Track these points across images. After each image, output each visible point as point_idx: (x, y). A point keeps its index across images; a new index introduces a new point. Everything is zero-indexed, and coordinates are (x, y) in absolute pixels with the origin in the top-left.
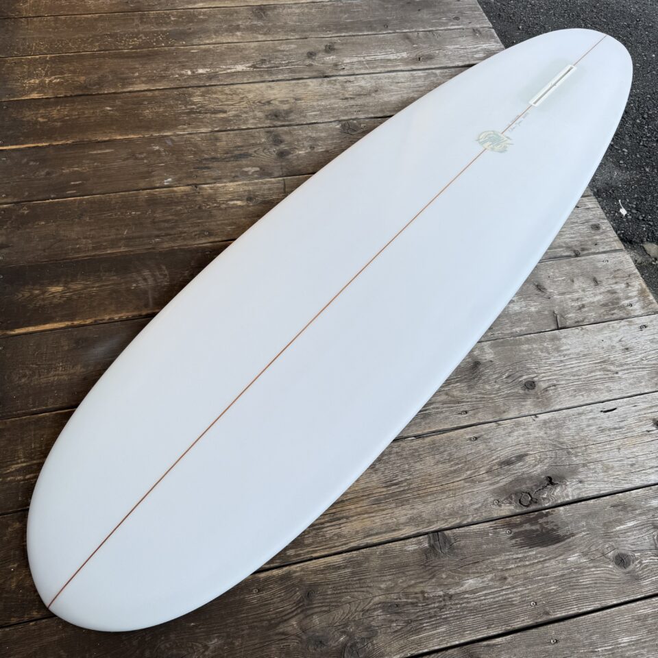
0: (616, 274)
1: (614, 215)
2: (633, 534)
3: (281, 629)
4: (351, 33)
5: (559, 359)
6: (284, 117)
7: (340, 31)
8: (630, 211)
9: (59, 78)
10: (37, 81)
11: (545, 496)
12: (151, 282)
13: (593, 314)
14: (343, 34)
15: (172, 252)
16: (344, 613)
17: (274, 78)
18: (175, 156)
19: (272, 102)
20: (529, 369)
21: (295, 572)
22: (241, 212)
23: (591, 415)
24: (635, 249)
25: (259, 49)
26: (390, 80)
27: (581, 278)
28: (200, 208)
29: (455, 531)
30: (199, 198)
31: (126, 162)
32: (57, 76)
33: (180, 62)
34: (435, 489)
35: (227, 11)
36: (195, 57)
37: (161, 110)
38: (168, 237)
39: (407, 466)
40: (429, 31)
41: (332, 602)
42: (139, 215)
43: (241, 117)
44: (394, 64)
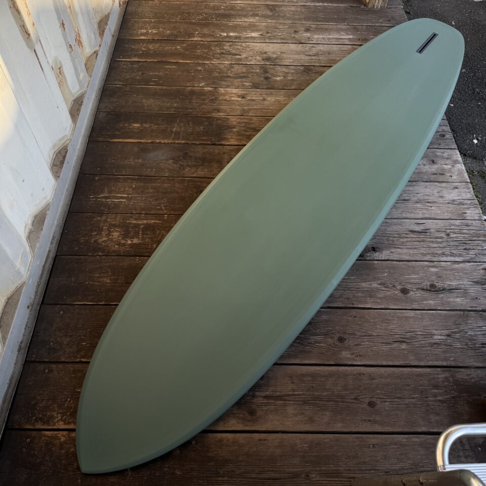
6: (272, 61)
10: (145, 31)
12: (183, 128)
14: (317, 23)
15: (196, 117)
17: (272, 41)
18: (208, 73)
19: (267, 53)
26: (338, 49)
30: (216, 94)
31: (182, 73)
32: (155, 30)
33: (221, 29)
35: (254, 6)
36: (230, 27)
38: (197, 110)
40: (370, 26)
42: (184, 98)
43: (248, 58)
44: (344, 40)
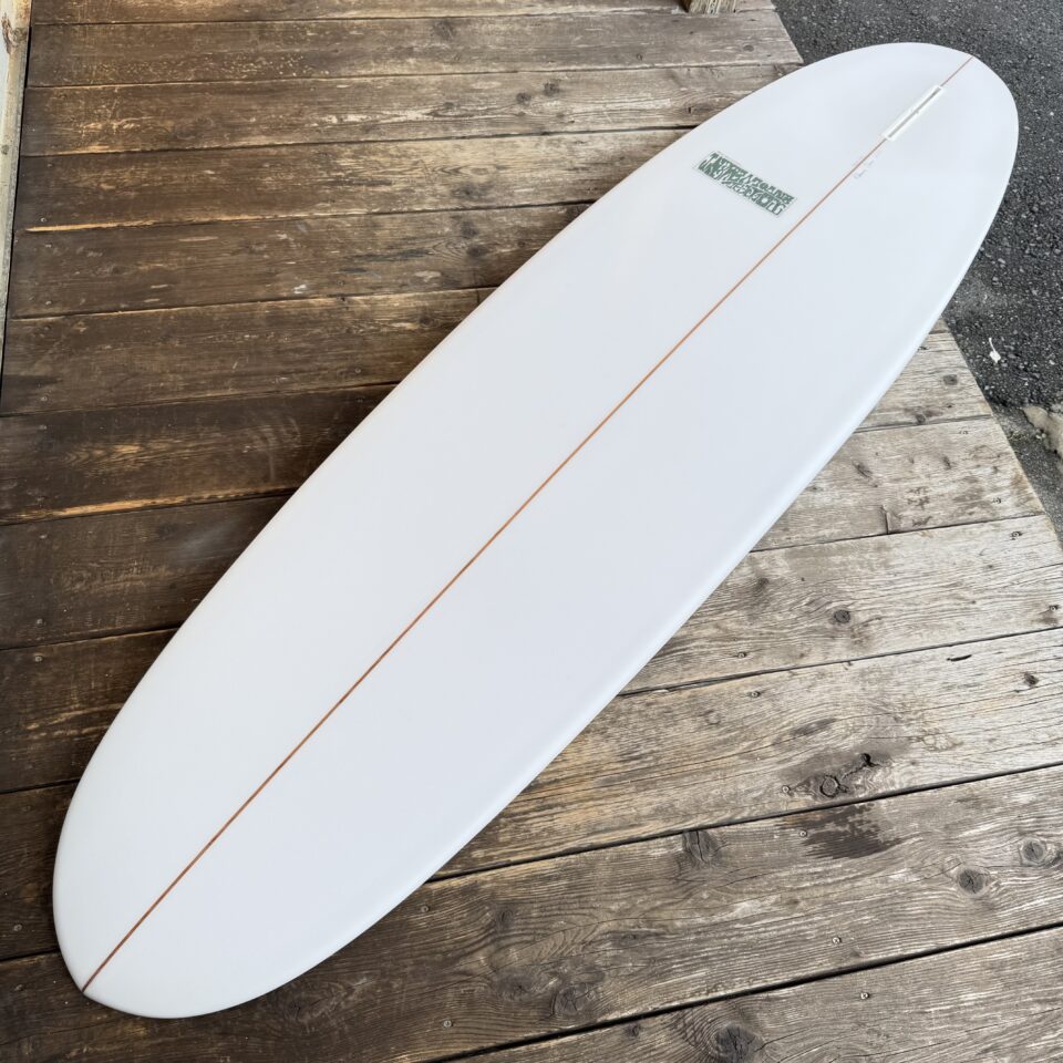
0: (976, 452)
1: (981, 361)
2: (988, 844)
3: (463, 965)
4: (585, 66)
5: (887, 579)
6: (480, 195)
7: (568, 61)
8: (1006, 356)
9: (133, 121)
10: (100, 126)
11: (859, 782)
12: (272, 442)
13: (941, 513)
14: (573, 68)
15: (305, 398)
16: (555, 945)
17: (466, 132)
18: (311, 250)
19: (461, 171)
20: (840, 592)
21: (484, 883)
22: (411, 340)
23: (933, 665)
24: (1012, 415)
25: (443, 87)
26: (645, 142)
27: (925, 458)
28: (348, 331)
29: (723, 829)
30: (347, 317)
31: (235, 257)
32: (129, 119)
33: (319, 103)
34: (695, 767)
35: (394, 24)
36: (343, 95)
37: (291, 177)
38: (300, 375)
39: (654, 732)
40: (706, 67)
41: (537, 929)
42: (255, 339)
43: (413, 191)
44: (652, 116)
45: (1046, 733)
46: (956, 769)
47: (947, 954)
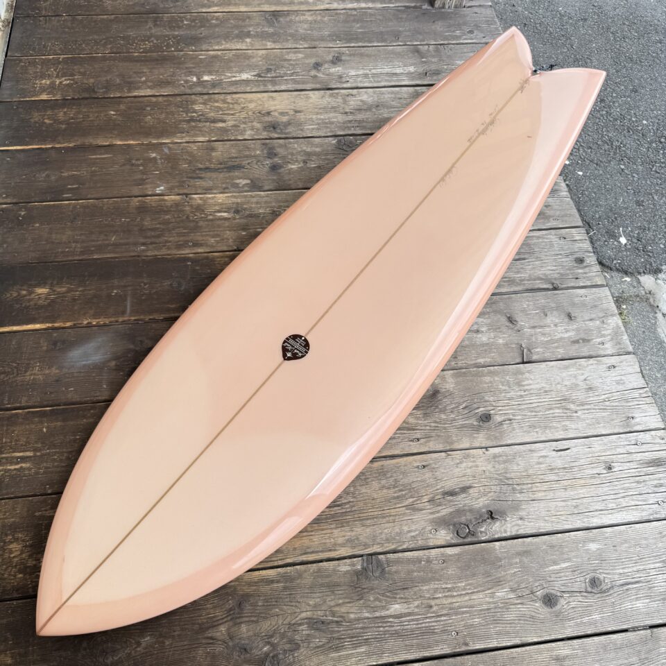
1: (613, 244)
2: (565, 575)
3: (210, 633)
4: (360, 44)
5: (519, 393)
6: (281, 130)
7: (349, 41)
8: (631, 241)
9: (69, 79)
10: (48, 83)
11: (483, 529)
13: (561, 350)
14: (353, 45)
16: (271, 624)
17: (277, 88)
18: (170, 165)
19: (272, 113)
20: (486, 401)
22: (226, 225)
23: (543, 453)
25: (266, 58)
26: (393, 96)
27: (555, 313)
28: (188, 217)
29: (388, 555)
30: (187, 208)
31: (122, 168)
32: (67, 78)
33: (187, 68)
34: (376, 513)
35: (240, 15)
36: (202, 63)
37: (163, 116)
38: (154, 245)
40: (441, 45)
41: (262, 613)
42: (128, 222)
43: (239, 127)
44: (401, 78)
45: (615, 503)
46: (550, 525)
47: (528, 648)
